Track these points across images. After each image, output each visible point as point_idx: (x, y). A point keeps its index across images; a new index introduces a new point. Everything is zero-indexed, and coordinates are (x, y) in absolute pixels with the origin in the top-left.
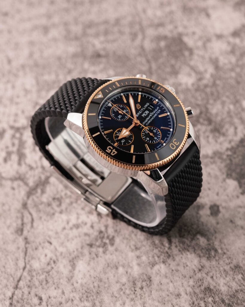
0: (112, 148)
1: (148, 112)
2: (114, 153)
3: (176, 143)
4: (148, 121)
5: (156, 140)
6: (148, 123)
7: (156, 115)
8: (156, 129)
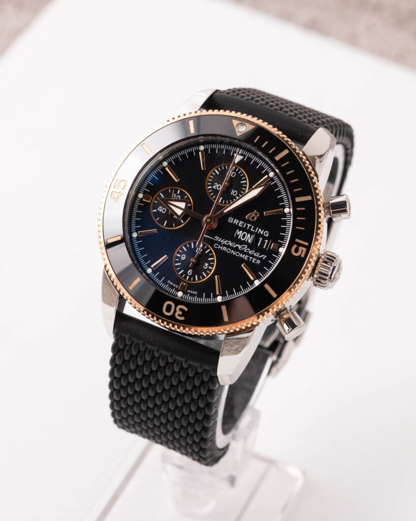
1: (249, 241)
3: (178, 312)
4: (224, 245)
5: (187, 275)
6: (221, 246)
7: (246, 257)
8: (212, 266)
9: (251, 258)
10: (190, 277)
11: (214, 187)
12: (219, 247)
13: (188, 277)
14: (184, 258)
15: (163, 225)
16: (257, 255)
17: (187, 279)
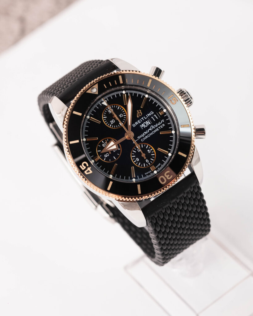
0: (87, 165)
1: (150, 123)
2: (88, 171)
3: (167, 176)
4: (145, 136)
5: (148, 163)
6: (144, 138)
7: (157, 130)
8: (151, 148)
9: (159, 127)
10: (149, 162)
11: (112, 123)
12: (144, 139)
13: (149, 163)
14: (138, 159)
15: (114, 160)
16: (160, 124)
17: (150, 164)
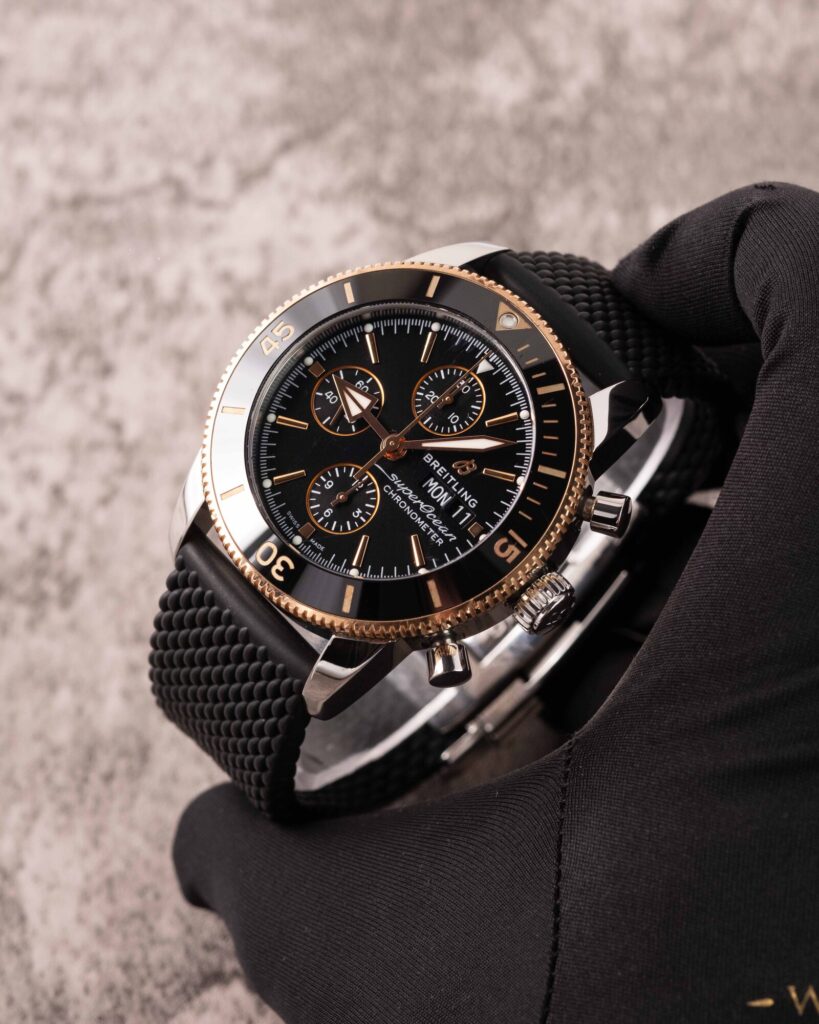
3: (278, 566)
5: (321, 515)
6: (394, 493)
7: (424, 526)
8: (367, 518)
9: (432, 530)
10: (326, 520)
11: (427, 396)
12: (391, 493)
13: (322, 519)
14: (330, 487)
15: (321, 421)
16: (443, 531)
17: (319, 521)
